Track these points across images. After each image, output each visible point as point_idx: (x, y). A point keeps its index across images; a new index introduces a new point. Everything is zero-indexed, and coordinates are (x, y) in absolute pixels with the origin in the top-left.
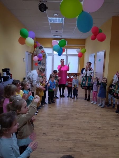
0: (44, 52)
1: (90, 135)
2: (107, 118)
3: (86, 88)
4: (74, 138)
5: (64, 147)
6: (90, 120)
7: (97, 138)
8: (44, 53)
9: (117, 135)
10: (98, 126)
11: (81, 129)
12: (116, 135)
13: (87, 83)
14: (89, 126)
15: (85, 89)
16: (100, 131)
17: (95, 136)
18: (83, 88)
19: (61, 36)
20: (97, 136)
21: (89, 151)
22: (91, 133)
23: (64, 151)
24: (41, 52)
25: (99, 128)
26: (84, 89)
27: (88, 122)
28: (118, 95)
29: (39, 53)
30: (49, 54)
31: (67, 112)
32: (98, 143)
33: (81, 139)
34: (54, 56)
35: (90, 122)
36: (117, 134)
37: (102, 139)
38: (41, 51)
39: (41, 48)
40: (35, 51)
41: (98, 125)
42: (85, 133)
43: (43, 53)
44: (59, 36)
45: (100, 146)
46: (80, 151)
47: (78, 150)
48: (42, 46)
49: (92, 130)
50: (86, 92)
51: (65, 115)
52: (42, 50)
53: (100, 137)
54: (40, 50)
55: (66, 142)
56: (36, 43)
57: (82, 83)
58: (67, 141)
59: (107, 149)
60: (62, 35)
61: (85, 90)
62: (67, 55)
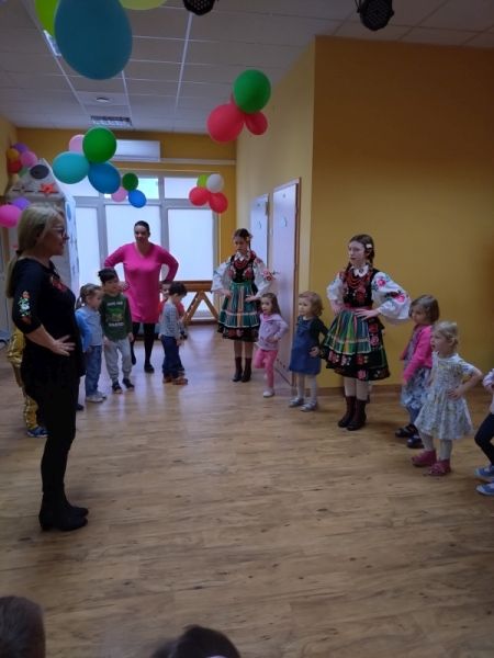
0: (57, 192)
1: (220, 521)
2: (301, 449)
3: (239, 333)
4: (151, 543)
5: (100, 581)
6: (234, 464)
7: (247, 528)
8: (57, 196)
9: (325, 510)
10: (261, 483)
11: (188, 501)
12: (320, 510)
13: (239, 315)
14: (225, 485)
15: (234, 337)
16: (263, 500)
17: (240, 525)
18: (225, 336)
19: (128, 120)
20: (247, 521)
21: (203, 584)
22: (227, 514)
23: (97, 599)
24: (39, 191)
25: (263, 491)
26: (231, 338)
27: (223, 473)
28: (340, 359)
29: (33, 194)
30: (82, 202)
31: (144, 442)
32: (243, 548)
33: (179, 540)
34: (108, 208)
35: (232, 469)
36: (327, 506)
37: (263, 531)
38: (42, 186)
39: (39, 172)
40: (13, 188)
41: (262, 479)
42: (200, 517)
43: (53, 196)
44: (121, 119)
45: (249, 557)
46: (167, 589)
47: (155, 588)
48: (44, 162)
49: (232, 501)
50: (238, 349)
51: (133, 455)
52: (45, 181)
53: (258, 523)
54: (37, 184)
55: (115, 560)
56: (16, 153)
57: (223, 314)
58: (121, 555)
59: (276, 565)
60: (131, 116)
61: (232, 342)
62: (165, 205)
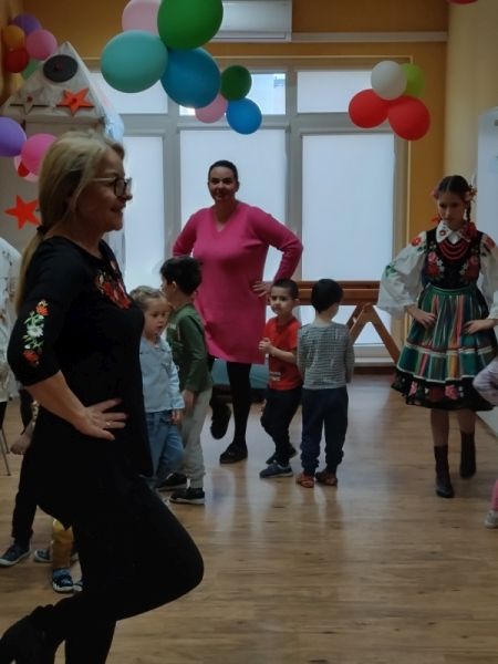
0: (90, 107)
8: (91, 114)
24: (59, 106)
38: (65, 94)
48: (70, 50)
52: (71, 86)
55: (224, 603)
62: (297, 127)
